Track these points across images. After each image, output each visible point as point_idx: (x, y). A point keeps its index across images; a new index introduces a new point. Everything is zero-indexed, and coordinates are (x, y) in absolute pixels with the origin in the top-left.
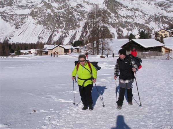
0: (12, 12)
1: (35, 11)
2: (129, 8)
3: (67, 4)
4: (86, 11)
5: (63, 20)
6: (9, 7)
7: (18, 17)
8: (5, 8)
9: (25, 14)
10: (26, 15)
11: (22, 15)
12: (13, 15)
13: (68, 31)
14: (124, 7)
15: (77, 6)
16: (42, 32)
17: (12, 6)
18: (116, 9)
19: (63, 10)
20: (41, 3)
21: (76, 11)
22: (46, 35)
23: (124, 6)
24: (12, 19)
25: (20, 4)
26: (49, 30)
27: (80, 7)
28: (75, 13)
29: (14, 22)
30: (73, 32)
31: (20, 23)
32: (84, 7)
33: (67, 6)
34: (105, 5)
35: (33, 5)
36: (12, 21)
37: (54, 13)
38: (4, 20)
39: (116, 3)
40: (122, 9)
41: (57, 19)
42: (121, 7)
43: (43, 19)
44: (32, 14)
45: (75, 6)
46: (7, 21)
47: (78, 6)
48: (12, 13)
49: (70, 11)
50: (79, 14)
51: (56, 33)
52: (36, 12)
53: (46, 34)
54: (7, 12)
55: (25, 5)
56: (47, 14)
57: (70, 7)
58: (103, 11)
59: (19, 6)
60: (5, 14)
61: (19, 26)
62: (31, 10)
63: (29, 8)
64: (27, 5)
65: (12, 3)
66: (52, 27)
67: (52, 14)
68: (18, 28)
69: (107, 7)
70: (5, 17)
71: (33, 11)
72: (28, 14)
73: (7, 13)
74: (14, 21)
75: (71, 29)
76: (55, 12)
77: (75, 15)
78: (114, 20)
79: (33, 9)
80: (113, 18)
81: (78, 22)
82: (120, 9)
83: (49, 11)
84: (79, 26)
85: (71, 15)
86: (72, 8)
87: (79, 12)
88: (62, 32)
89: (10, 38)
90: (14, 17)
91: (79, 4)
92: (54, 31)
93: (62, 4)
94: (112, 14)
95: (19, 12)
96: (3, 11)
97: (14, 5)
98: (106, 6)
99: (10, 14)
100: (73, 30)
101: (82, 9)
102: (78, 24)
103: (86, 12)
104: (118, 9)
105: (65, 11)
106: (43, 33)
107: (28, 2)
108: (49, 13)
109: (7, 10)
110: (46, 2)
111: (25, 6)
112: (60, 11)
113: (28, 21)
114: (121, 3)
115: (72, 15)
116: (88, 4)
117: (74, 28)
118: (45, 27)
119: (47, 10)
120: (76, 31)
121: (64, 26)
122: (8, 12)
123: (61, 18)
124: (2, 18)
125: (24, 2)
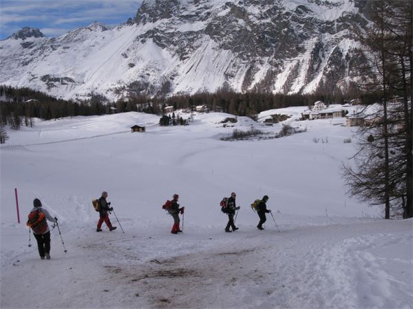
0: (172, 28)
1: (215, 25)
3: (276, 7)
4: (316, 19)
5: (271, 40)
6: (166, 20)
7: (183, 37)
8: (158, 22)
9: (196, 30)
10: (197, 33)
11: (191, 33)
12: (173, 35)
13: (282, 62)
15: (297, 10)
16: (232, 64)
17: (171, 17)
19: (269, 20)
20: (224, 8)
21: (294, 19)
22: (240, 70)
24: (173, 43)
25: (185, 13)
26: (244, 60)
27: (302, 11)
28: (294, 25)
29: (177, 47)
30: (291, 61)
31: (187, 49)
32: (310, 10)
33: (278, 11)
34: (353, 4)
35: (209, 13)
36: (172, 46)
37: (252, 27)
38: (158, 44)
41: (259, 37)
42: (389, 6)
43: (231, 39)
44: (209, 30)
45: (293, 11)
46: (163, 46)
47: (299, 9)
48: (171, 31)
49: (284, 20)
50: (302, 25)
51: (259, 66)
52: (218, 26)
53: (239, 67)
54: (162, 29)
55: (194, 13)
56: (238, 29)
57: (284, 12)
58: (350, 18)
59: (182, 16)
60: (159, 34)
61: (187, 54)
62: (206, 22)
63: (202, 19)
64: (197, 14)
65: (171, 12)
66: (249, 54)
67: (249, 28)
68: (185, 58)
69: (358, 9)
70: (159, 38)
71: (210, 25)
72: (201, 31)
73: (163, 32)
74: (175, 45)
75: (288, 57)
76: (255, 25)
77: (294, 27)
79: (210, 20)
81: (300, 43)
83: (241, 22)
84: (302, 50)
85: (286, 29)
86: (288, 14)
87: (301, 23)
88: (270, 63)
89: (173, 79)
90: (176, 39)
91: (300, 7)
92: (254, 61)
93: (267, 7)
94: (369, 21)
95: (185, 27)
96: (155, 28)
97: (174, 14)
98: (356, 6)
99: (169, 33)
100: (292, 59)
101: (307, 16)
102: (300, 45)
103: (316, 22)
105: (274, 20)
106: (234, 65)
107: (199, 7)
108: (242, 27)
109: (162, 25)
110: (235, 6)
111: (195, 16)
112: (263, 21)
113: (204, 44)
115: (288, 29)
116: (319, 5)
117: (295, 55)
118: (237, 54)
119: (237, 21)
120: (299, 61)
121: (273, 52)
122: (164, 28)
123: (266, 36)
124: (154, 41)
125: (193, 9)
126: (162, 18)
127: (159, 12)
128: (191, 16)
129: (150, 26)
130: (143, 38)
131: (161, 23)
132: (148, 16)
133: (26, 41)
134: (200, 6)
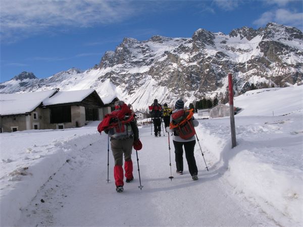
0: (125, 71)
1: (155, 68)
2: (301, 52)
3: (201, 53)
4: (231, 62)
5: (197, 78)
6: (120, 65)
7: (132, 77)
8: (115, 67)
9: (142, 72)
10: (142, 74)
11: (138, 74)
12: (124, 76)
13: (204, 94)
14: (292, 51)
15: (216, 55)
16: (166, 97)
17: (124, 62)
18: (279, 54)
19: (195, 63)
20: (163, 55)
21: (215, 62)
22: (172, 101)
23: (291, 49)
24: (124, 82)
25: (135, 60)
26: (176, 93)
27: (220, 56)
28: (214, 67)
29: (127, 85)
30: (212, 94)
31: (134, 86)
32: (226, 55)
33: (202, 56)
34: (259, 50)
35: (152, 60)
36: (123, 84)
37: (182, 69)
38: (113, 83)
39: (278, 45)
40: (288, 53)
41: (188, 76)
42: (286, 51)
43: (167, 78)
44: (151, 72)
45: (213, 56)
46: (117, 85)
47: (218, 55)
48: (124, 73)
49: (207, 63)
50: (221, 66)
51: (187, 98)
52: (157, 69)
53: (172, 99)
54: (117, 72)
55: (141, 60)
56: (172, 71)
57: (207, 57)
58: (257, 60)
59: (132, 62)
60: (114, 75)
61: (133, 90)
62: (150, 66)
63: (147, 64)
64: (144, 60)
65: (124, 59)
66: (180, 89)
67: (180, 70)
68: (132, 93)
69: (263, 53)
70: (115, 79)
71: (152, 67)
72: (146, 73)
73: (117, 74)
74: (126, 83)
75: (209, 91)
76: (184, 67)
77: (214, 68)
78: (276, 71)
79: (153, 64)
80: (274, 69)
81: (219, 80)
82: (285, 54)
83: (175, 65)
84: (220, 85)
85: (208, 70)
86: (209, 58)
87: (220, 64)
88: (195, 95)
90: (127, 79)
91: (218, 53)
92: (183, 95)
93: (194, 54)
94: (272, 62)
95: (134, 71)
96: (112, 71)
97: (127, 61)
98: (262, 51)
99: (122, 75)
100: (213, 92)
101: (224, 59)
102: (219, 82)
103: (231, 64)
104: (282, 54)
105: (199, 63)
106: (168, 98)
107: (145, 56)
108: (175, 69)
109: (118, 69)
110: (171, 54)
111: (142, 62)
112: (191, 64)
113: (146, 82)
114: (286, 45)
115: (210, 69)
116: (234, 51)
117: (215, 89)
118: (171, 89)
119: (172, 65)
120: (217, 93)
121: (198, 87)
122: (119, 71)
123: (193, 75)
124: (111, 81)
125: (141, 57)
126: (118, 64)
127: (116, 59)
128: (139, 62)
129: (108, 69)
130: (102, 79)
131: (116, 68)
132: (108, 62)
133: (23, 81)
134: (147, 55)
